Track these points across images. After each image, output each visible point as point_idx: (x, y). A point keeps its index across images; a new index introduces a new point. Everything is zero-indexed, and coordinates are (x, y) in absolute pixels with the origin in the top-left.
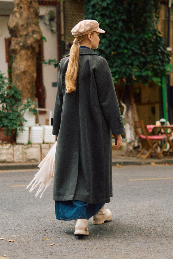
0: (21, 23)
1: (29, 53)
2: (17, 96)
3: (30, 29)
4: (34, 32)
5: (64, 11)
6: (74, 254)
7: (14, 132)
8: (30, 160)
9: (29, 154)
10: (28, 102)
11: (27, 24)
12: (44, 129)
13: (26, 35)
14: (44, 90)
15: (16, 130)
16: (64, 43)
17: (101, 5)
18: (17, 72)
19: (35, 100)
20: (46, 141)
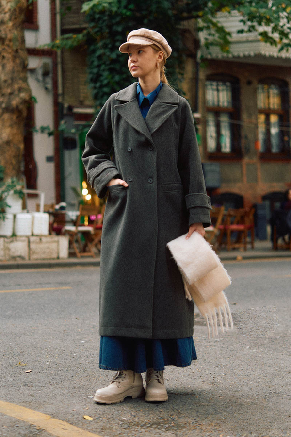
0: (3, 77)
1: (14, 117)
3: (16, 86)
4: (20, 90)
5: (62, 63)
6: (56, 385)
8: (14, 258)
9: (13, 250)
10: (13, 182)
11: (12, 79)
12: (33, 218)
13: (11, 94)
14: (35, 167)
16: (62, 106)
17: (108, 56)
19: (23, 180)
20: (36, 232)
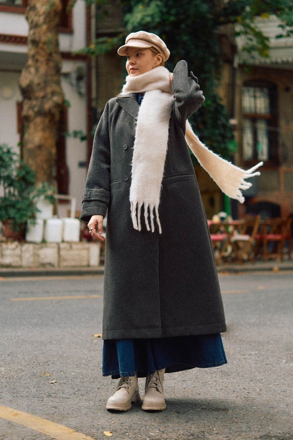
0: (36, 80)
1: (47, 121)
2: (29, 178)
3: (49, 90)
4: (53, 93)
6: (81, 397)
7: (23, 227)
8: (43, 265)
9: (42, 256)
10: (44, 187)
11: (45, 82)
12: (64, 225)
13: (44, 97)
14: (67, 173)
15: (26, 223)
16: (96, 110)
18: (30, 146)
19: (54, 185)
20: (67, 238)
